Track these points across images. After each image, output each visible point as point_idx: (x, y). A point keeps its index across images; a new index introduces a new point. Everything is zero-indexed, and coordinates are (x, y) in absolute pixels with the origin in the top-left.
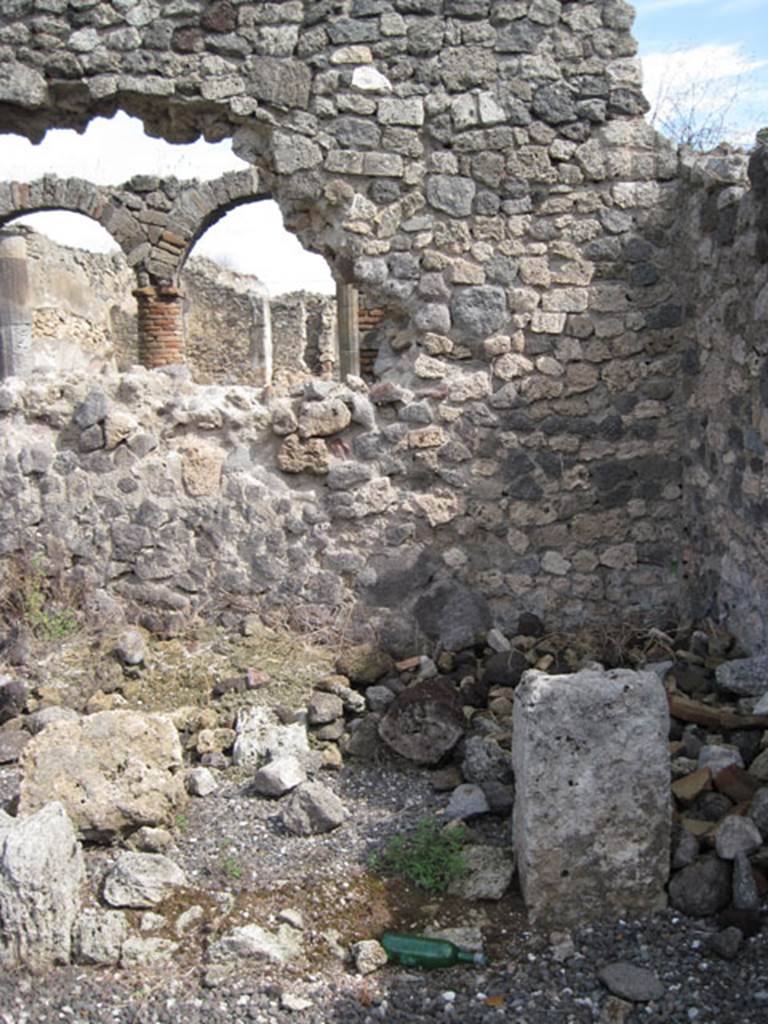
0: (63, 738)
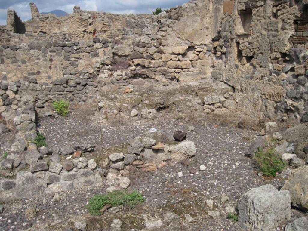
0: (306, 171)
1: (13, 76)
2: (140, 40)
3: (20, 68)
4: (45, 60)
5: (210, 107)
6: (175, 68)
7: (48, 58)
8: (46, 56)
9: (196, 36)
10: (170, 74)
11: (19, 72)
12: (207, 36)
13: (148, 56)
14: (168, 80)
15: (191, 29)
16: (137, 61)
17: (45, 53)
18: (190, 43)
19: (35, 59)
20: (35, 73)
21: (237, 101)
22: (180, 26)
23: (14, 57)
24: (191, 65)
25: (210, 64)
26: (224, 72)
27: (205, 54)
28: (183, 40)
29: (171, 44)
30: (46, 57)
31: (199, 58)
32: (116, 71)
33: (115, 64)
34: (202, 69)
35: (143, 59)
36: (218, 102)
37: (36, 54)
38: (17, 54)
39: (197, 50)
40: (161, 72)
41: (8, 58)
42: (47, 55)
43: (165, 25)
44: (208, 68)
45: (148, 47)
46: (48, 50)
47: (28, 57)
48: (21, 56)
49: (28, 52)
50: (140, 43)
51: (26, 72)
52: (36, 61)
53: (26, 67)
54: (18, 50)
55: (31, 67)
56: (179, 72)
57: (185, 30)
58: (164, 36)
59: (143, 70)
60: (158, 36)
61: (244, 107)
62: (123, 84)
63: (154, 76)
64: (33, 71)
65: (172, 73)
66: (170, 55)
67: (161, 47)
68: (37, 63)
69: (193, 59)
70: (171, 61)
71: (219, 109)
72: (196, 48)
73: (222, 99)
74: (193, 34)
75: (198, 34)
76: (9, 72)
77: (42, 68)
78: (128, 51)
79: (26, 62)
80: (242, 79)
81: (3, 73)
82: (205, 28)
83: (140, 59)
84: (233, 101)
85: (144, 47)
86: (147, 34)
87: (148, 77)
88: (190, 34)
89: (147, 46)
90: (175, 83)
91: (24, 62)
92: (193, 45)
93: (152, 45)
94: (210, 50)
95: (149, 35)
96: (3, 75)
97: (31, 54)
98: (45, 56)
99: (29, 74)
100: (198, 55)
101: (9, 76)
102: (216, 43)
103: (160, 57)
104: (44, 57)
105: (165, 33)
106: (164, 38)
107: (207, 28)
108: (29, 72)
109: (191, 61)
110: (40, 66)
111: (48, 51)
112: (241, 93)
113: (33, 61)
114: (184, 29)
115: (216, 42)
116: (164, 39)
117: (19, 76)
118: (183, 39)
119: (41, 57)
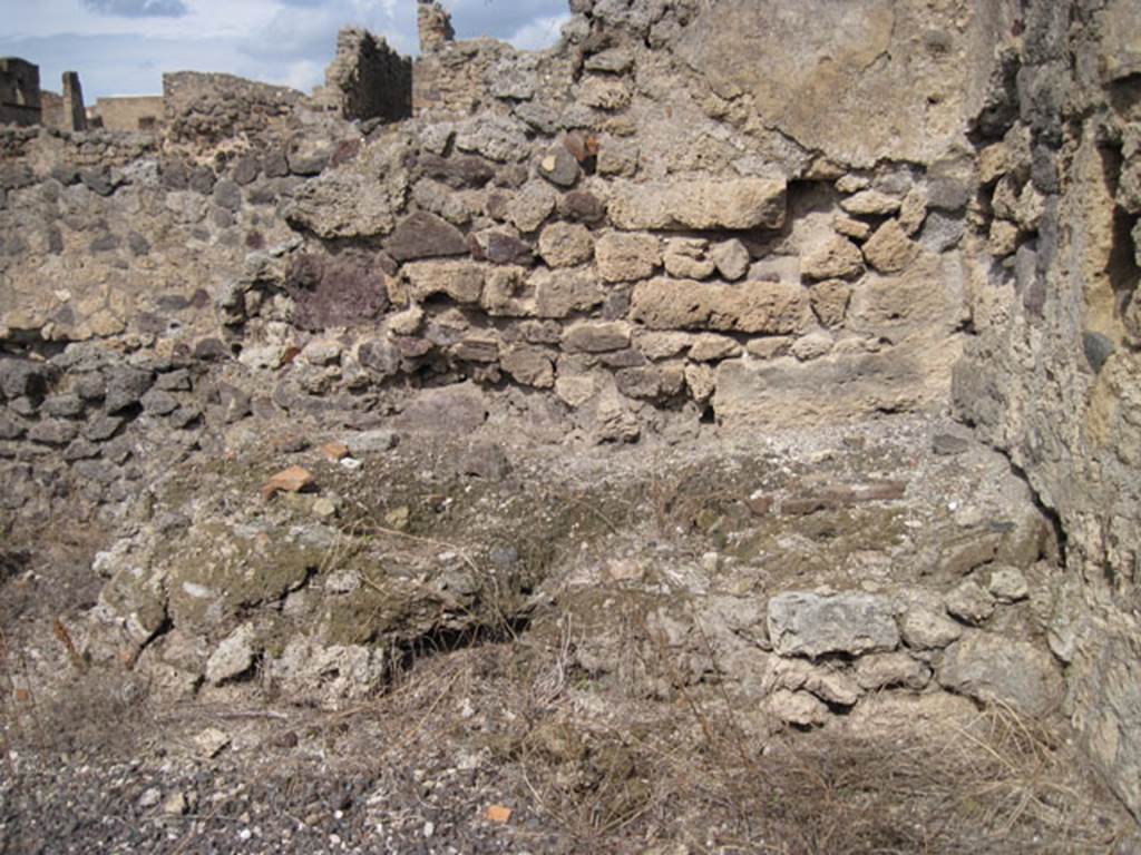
1: (99, 310)
2: (451, 138)
3: (123, 272)
4: (229, 240)
5: (814, 675)
6: (683, 329)
7: (243, 228)
8: (235, 223)
9: (850, 101)
10: (648, 369)
11: (122, 294)
12: (932, 101)
13: (505, 241)
14: (636, 405)
15: (812, 56)
16: (425, 276)
17: (229, 205)
18: (804, 157)
19: (186, 234)
20: (188, 299)
21: (1063, 652)
22: (731, 37)
23: (103, 225)
24: (808, 312)
25: (949, 309)
26: (1016, 383)
27: (916, 236)
28: (749, 133)
29: (660, 165)
30: (233, 227)
31: (870, 265)
32: (323, 331)
33: (311, 287)
34: (883, 341)
35: (468, 263)
36: (885, 650)
37: (189, 211)
38: (114, 208)
39: (859, 202)
40: (593, 353)
41: (76, 227)
42: (239, 216)
43: (624, 34)
44: (936, 338)
45: (503, 185)
46: (244, 193)
47: (159, 222)
48: (131, 218)
49: (158, 203)
50: (456, 156)
51: (148, 293)
52: (192, 244)
53: (148, 272)
54: (117, 193)
55: (170, 269)
56: (710, 354)
57: (763, 64)
58: (611, 111)
59: (478, 335)
60: (579, 112)
61: (1112, 720)
62: (346, 417)
63: (548, 373)
64: (176, 292)
65: (660, 359)
66: (653, 239)
67: (596, 186)
68: (196, 251)
69: (816, 272)
70: (663, 280)
71: (889, 701)
72: (847, 194)
73: (927, 624)
74: (821, 88)
75: (860, 94)
76: (81, 292)
77: (216, 278)
78: (369, 209)
79: (149, 247)
80: (1118, 470)
81: (58, 293)
82: (921, 48)
83: (453, 265)
84: (1028, 651)
85: (480, 182)
86: (503, 99)
87: (506, 379)
88: (798, 94)
89: (500, 174)
90: (686, 426)
91: (140, 248)
92: (821, 167)
93: (532, 172)
94: (953, 204)
95: (518, 101)
96: (60, 301)
97: (171, 211)
98: (228, 222)
99: (161, 301)
100: (858, 241)
101: (82, 307)
102: (996, 157)
103: (584, 253)
104: (227, 226)
105: (619, 86)
106: (612, 120)
107: (939, 47)
108: (162, 293)
109: (809, 280)
110: (207, 267)
111: (244, 199)
112: (1104, 594)
113: (181, 245)
114: (756, 54)
115: (991, 148)
116: (612, 130)
117: (121, 309)
118: (749, 126)
119: (214, 225)
